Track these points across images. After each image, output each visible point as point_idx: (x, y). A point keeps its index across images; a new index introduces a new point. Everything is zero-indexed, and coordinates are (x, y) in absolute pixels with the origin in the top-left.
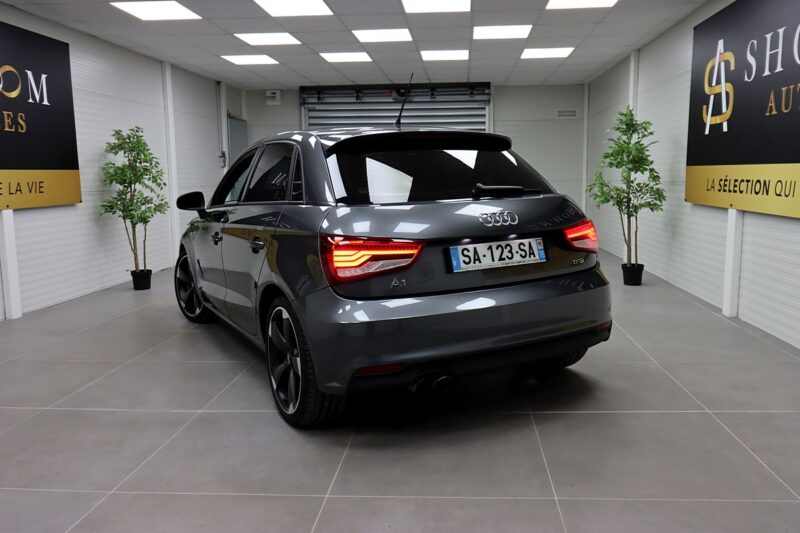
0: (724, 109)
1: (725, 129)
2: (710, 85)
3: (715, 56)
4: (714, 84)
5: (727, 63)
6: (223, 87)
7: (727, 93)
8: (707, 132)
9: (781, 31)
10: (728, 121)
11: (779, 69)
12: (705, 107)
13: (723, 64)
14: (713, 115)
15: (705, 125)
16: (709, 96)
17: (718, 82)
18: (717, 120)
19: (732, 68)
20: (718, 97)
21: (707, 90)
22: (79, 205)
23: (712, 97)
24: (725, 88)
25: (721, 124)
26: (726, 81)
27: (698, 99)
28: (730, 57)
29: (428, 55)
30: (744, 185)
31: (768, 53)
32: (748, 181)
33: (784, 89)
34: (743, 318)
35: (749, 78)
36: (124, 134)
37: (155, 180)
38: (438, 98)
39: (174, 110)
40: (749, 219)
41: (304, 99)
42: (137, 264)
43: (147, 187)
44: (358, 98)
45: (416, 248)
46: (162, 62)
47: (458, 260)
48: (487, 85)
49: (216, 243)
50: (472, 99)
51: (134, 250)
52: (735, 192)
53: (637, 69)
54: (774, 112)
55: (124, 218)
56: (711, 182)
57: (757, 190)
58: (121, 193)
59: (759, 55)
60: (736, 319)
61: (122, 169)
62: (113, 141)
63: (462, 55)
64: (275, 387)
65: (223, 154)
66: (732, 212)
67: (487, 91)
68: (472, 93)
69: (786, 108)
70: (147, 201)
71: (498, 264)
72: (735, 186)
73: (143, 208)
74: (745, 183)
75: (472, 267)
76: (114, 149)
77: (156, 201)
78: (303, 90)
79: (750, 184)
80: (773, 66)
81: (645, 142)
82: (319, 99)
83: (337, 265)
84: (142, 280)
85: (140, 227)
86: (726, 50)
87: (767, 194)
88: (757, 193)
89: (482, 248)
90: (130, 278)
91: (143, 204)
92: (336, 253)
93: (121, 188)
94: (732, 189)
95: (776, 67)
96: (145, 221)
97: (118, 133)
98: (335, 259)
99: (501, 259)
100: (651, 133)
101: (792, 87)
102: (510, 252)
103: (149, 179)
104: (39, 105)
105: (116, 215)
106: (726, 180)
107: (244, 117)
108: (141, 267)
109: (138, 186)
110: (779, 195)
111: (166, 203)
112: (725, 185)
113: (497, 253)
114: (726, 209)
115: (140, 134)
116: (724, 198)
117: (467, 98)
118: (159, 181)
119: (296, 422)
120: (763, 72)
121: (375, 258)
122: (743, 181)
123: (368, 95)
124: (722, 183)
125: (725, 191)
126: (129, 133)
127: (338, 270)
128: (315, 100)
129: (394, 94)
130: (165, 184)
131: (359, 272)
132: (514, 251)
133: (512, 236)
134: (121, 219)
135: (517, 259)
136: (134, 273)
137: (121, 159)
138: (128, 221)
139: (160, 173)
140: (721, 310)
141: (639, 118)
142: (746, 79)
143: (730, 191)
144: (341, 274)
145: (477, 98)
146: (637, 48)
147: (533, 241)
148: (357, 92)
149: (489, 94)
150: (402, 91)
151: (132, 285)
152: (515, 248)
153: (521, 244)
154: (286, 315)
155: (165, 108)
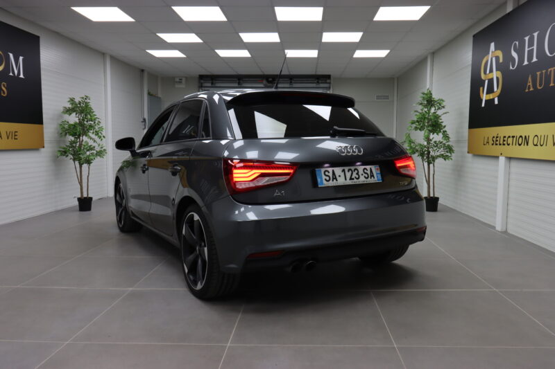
0: (495, 89)
1: (496, 102)
2: (485, 73)
3: (488, 53)
4: (488, 72)
5: (497, 58)
6: (146, 75)
7: (498, 79)
8: (483, 105)
9: (536, 34)
10: (499, 97)
11: (535, 59)
12: (481, 89)
13: (494, 59)
14: (487, 93)
15: (482, 100)
16: (484, 81)
17: (491, 71)
18: (491, 96)
19: (501, 61)
20: (491, 81)
21: (483, 76)
22: (42, 150)
23: (487, 81)
24: (495, 75)
25: (493, 100)
26: (497, 70)
27: (476, 84)
28: (499, 53)
29: (291, 53)
30: (510, 140)
31: (527, 49)
32: (513, 137)
33: (538, 73)
34: (509, 231)
35: (513, 67)
36: (77, 100)
37: (97, 134)
38: (295, 85)
39: (112, 88)
40: (514, 164)
41: (202, 84)
42: (82, 193)
43: (91, 138)
44: (239, 84)
45: (292, 169)
46: (103, 54)
47: (321, 178)
48: (328, 77)
49: (144, 172)
50: (318, 86)
51: (81, 183)
52: (504, 144)
53: (432, 65)
54: (531, 89)
55: (74, 160)
56: (486, 138)
57: (520, 143)
58: (72, 143)
59: (520, 52)
60: (505, 232)
61: (75, 126)
62: (69, 105)
63: (313, 54)
64: (186, 271)
65: (144, 120)
66: (502, 159)
67: (328, 81)
68: (318, 82)
69: (540, 86)
70: (91, 148)
71: (349, 182)
72: (504, 141)
73: (88, 153)
74: (511, 139)
75: (331, 183)
76: (69, 111)
77: (98, 149)
78: (202, 77)
79: (515, 139)
80: (530, 58)
81: (439, 112)
82: (212, 83)
83: (236, 180)
84: (85, 204)
85: (85, 166)
86: (496, 49)
87: (527, 144)
88: (520, 145)
89: (338, 171)
90: (77, 203)
91: (88, 150)
92: (235, 171)
93: (73, 139)
94: (501, 142)
95: (532, 59)
96: (89, 162)
97: (72, 100)
98: (235, 175)
99: (351, 179)
100: (443, 107)
101: (544, 71)
102: (357, 174)
103: (93, 133)
104: (17, 78)
105: (69, 158)
106: (497, 137)
107: (160, 95)
108: (85, 195)
109: (85, 138)
110: (536, 145)
111: (105, 150)
112: (497, 141)
113: (348, 175)
114: (497, 157)
115: (88, 101)
116: (496, 150)
117: (314, 85)
118: (100, 134)
119: (202, 296)
120: (523, 62)
121: (263, 175)
122: (509, 137)
123: (246, 82)
124: (495, 139)
125: (496, 144)
126: (80, 100)
127: (237, 183)
128: (210, 85)
129: (265, 82)
130: (104, 137)
131: (252, 185)
132: (360, 174)
133: (359, 163)
134: (72, 161)
135: (362, 179)
136: (79, 200)
137: (73, 119)
138: (77, 162)
139: (101, 129)
140: (494, 228)
141: (435, 96)
142: (511, 68)
143: (500, 144)
144: (239, 186)
145: (322, 85)
146: (431, 51)
147: (373, 167)
148: (239, 80)
149: (330, 83)
150: (270, 79)
151: (78, 208)
152: (361, 172)
153: (365, 169)
154: (196, 217)
155: (105, 86)
